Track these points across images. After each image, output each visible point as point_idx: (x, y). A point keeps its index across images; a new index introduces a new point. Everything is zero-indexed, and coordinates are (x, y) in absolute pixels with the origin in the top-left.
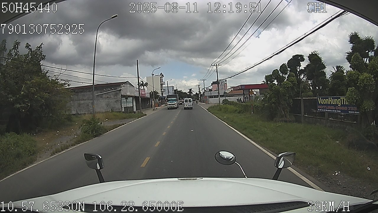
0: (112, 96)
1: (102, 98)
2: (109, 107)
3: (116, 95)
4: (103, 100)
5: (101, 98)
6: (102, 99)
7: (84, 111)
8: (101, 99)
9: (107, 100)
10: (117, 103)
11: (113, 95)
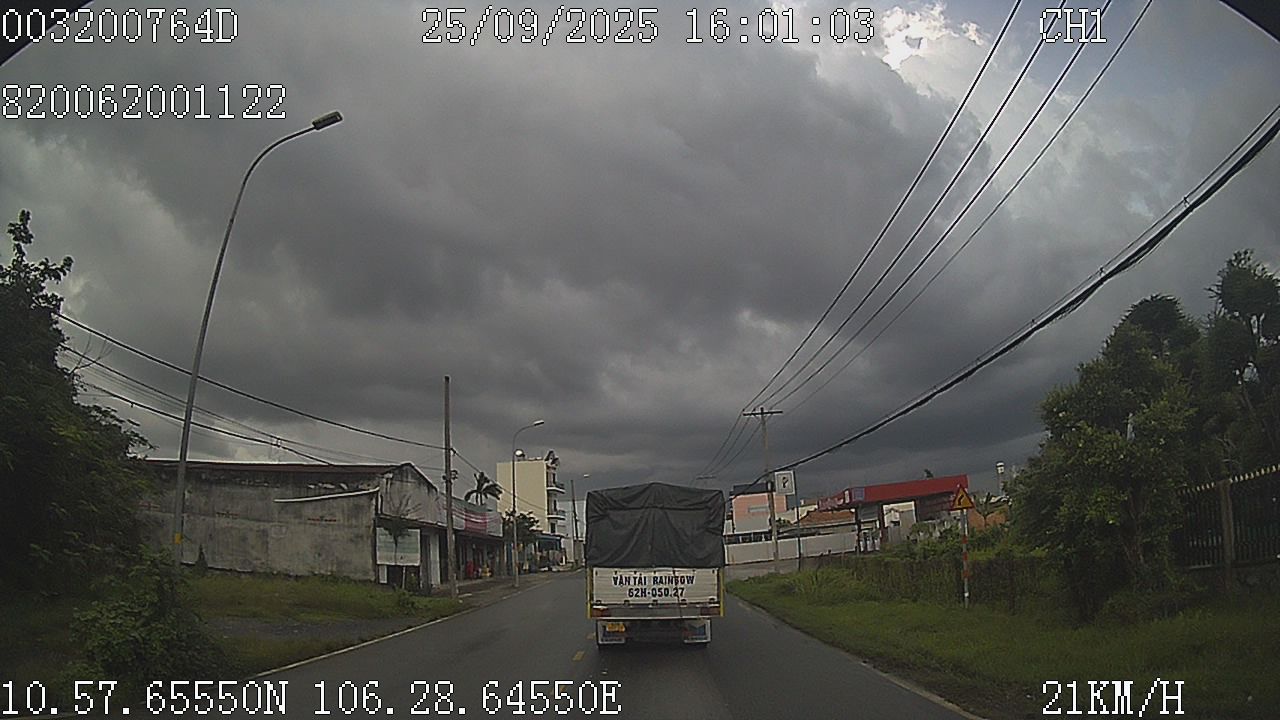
0: (339, 516)
1: (300, 517)
2: (324, 556)
3: (357, 510)
4: (302, 527)
5: (295, 518)
6: (300, 523)
7: (230, 558)
8: (297, 521)
9: (319, 530)
10: (360, 546)
11: (343, 511)
